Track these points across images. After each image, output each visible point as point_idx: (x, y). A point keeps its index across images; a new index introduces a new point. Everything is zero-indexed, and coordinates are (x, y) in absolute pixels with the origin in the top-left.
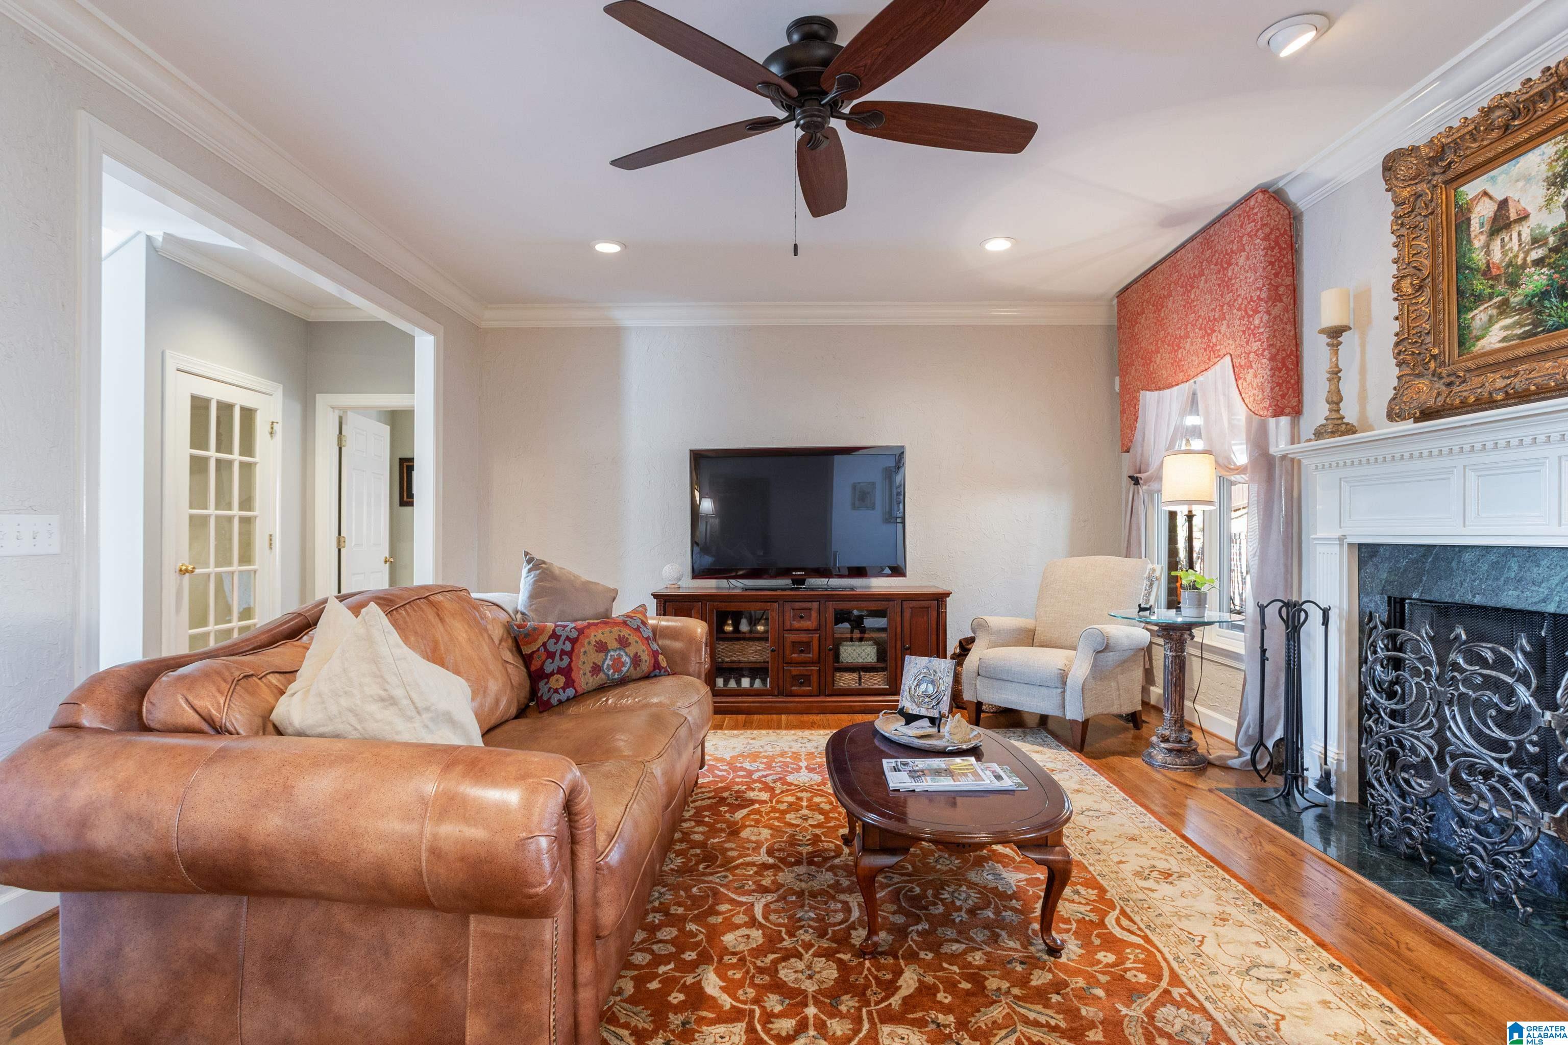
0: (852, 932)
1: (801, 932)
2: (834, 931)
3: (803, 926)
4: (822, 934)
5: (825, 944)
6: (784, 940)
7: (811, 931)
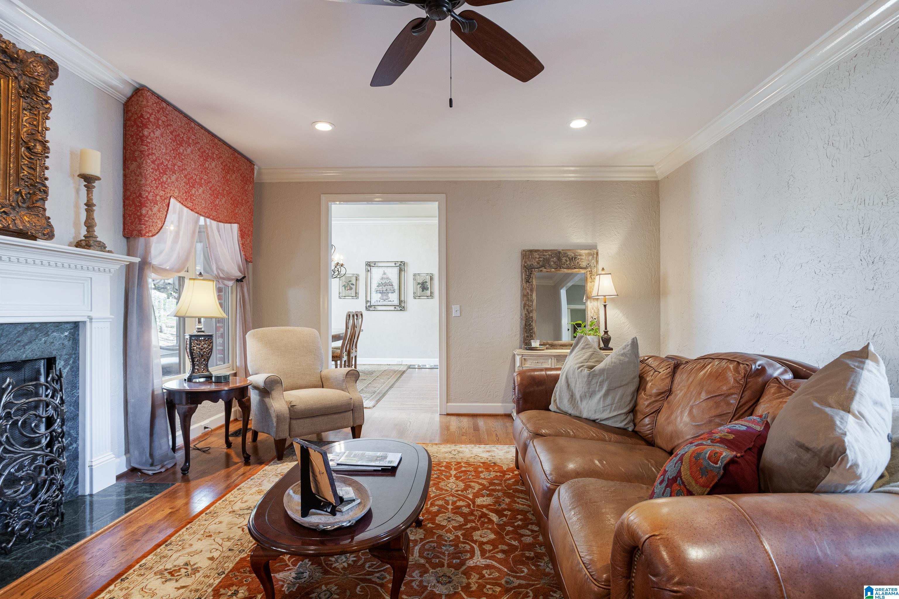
0: (423, 537)
1: (451, 538)
2: (433, 538)
3: (450, 541)
4: (440, 536)
5: (439, 532)
6: (461, 535)
7: (446, 538)
